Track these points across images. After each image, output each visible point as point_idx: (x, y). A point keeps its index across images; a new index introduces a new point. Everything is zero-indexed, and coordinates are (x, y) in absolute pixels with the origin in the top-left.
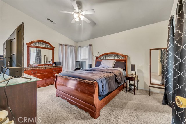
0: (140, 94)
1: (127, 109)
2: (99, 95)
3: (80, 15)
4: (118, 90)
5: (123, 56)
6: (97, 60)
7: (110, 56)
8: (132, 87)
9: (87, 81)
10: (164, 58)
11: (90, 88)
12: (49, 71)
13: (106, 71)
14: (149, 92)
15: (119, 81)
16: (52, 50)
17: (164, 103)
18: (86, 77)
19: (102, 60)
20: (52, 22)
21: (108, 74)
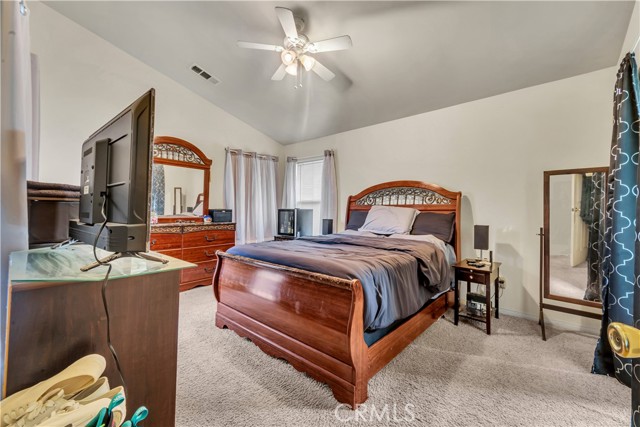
0: (508, 332)
1: (463, 381)
2: (365, 326)
3: (301, 54)
4: (428, 313)
5: (443, 192)
6: (352, 208)
7: (398, 193)
8: (478, 307)
9: (327, 277)
10: (598, 206)
11: (333, 302)
12: (194, 241)
13: (387, 245)
14: (539, 328)
15: (432, 281)
16: (203, 171)
17: (598, 367)
18: (322, 264)
19: (371, 206)
20: (207, 76)
21: (395, 256)
